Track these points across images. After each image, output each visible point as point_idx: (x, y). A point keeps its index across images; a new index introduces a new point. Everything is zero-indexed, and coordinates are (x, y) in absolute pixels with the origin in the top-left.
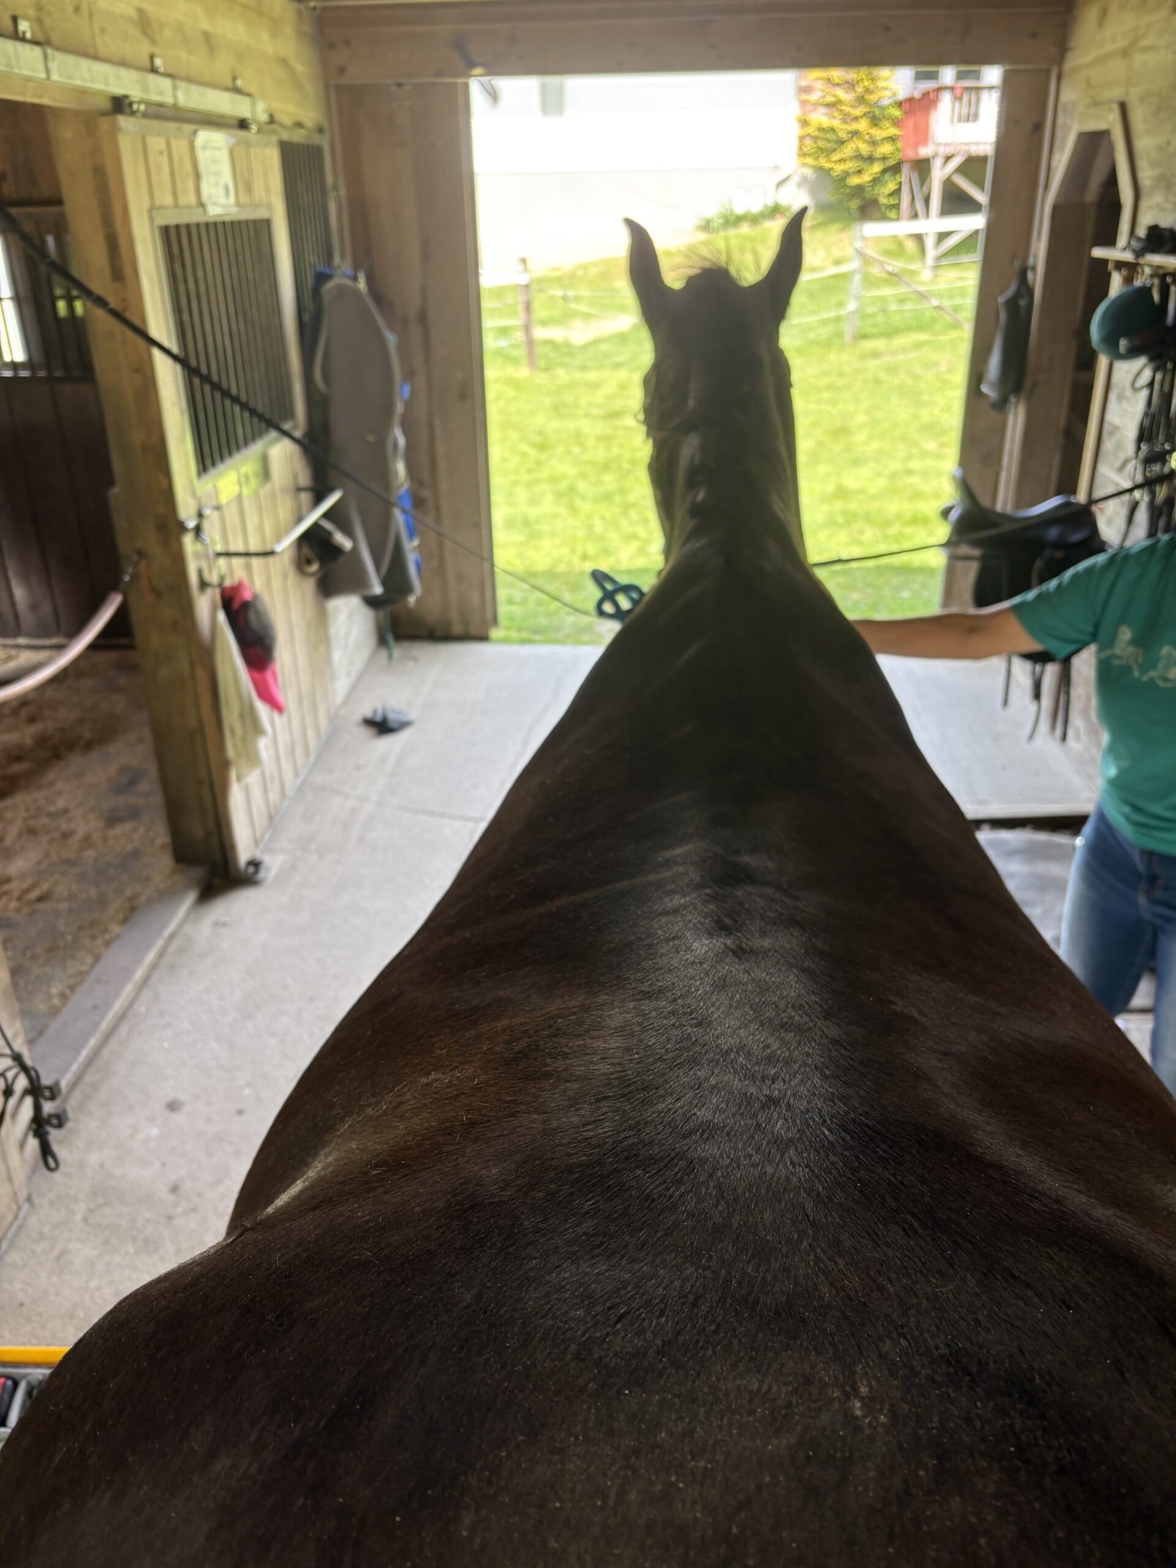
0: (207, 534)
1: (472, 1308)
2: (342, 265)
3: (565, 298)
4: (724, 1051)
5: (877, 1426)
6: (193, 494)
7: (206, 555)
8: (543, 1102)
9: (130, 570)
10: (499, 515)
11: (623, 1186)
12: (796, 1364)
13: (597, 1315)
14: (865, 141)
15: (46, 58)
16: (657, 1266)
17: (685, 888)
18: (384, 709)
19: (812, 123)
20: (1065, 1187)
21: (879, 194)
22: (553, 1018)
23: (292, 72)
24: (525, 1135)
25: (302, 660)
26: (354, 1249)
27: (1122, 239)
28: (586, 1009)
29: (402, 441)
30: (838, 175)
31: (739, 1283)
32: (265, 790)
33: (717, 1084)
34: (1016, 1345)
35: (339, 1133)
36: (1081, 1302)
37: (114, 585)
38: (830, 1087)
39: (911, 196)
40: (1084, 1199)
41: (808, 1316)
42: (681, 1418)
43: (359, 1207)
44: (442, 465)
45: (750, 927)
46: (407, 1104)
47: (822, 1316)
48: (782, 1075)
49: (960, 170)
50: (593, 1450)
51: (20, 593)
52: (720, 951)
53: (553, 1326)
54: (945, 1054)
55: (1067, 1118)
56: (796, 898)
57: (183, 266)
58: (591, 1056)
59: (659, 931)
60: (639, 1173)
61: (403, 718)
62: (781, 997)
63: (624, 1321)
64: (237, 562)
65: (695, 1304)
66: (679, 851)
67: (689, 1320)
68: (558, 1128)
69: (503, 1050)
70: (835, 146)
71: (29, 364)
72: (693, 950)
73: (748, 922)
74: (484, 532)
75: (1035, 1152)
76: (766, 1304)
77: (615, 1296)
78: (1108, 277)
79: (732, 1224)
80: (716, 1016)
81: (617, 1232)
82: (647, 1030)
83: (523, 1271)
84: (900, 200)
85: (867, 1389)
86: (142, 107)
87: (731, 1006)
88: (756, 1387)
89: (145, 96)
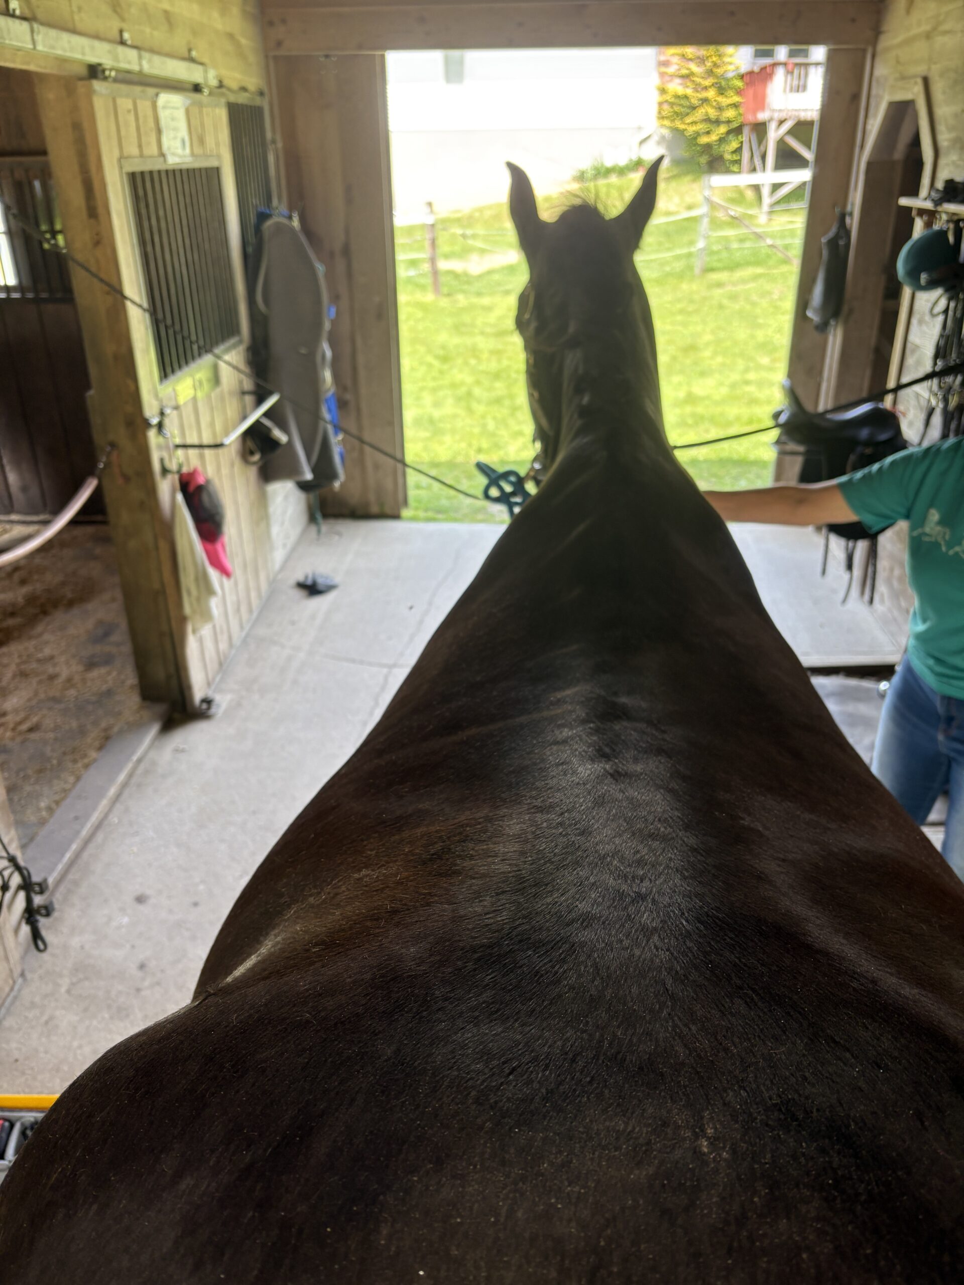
0: (167, 429)
1: (391, 1061)
2: (280, 206)
3: (464, 236)
4: (602, 855)
5: (720, 1161)
6: (156, 396)
7: (167, 447)
8: (453, 894)
9: (104, 459)
10: (409, 415)
11: (517, 964)
12: (655, 1109)
13: (493, 1068)
14: (713, 107)
15: (32, 31)
16: (543, 1029)
17: (573, 723)
18: (314, 574)
19: (669, 91)
20: (879, 970)
21: (724, 151)
22: (462, 826)
23: (238, 45)
24: (437, 921)
25: (246, 534)
26: (296, 1011)
27: (924, 191)
28: (489, 819)
29: (329, 354)
30: (690, 135)
31: (611, 1044)
32: (216, 641)
33: (595, 882)
34: (835, 1097)
35: (286, 917)
36: (889, 1064)
37: (90, 471)
38: (688, 886)
39: (750, 153)
40: (894, 980)
41: (666, 1071)
42: (560, 1152)
43: (301, 978)
44: (362, 373)
45: (626, 755)
46: (342, 895)
47: (677, 1071)
48: (649, 875)
49: (790, 132)
50: (488, 1176)
51: (12, 477)
52: (601, 774)
53: (458, 1076)
54: (784, 860)
55: (882, 915)
56: (664, 732)
57: (147, 206)
58: (494, 858)
59: (551, 758)
60: (530, 953)
61: (330, 583)
62: (650, 813)
63: (515, 1073)
64: (192, 452)
65: (573, 1060)
66: (569, 692)
67: (569, 1073)
68: (465, 916)
69: (422, 852)
70: (688, 111)
71: (20, 288)
72: (578, 773)
73: (624, 751)
74: (397, 429)
75: (855, 941)
76: (632, 1061)
77: (509, 1052)
78: (912, 222)
79: (605, 996)
80: (596, 827)
81: (511, 1000)
82: (539, 837)
83: (434, 1031)
84: (741, 156)
85: (712, 1131)
86: (113, 74)
87: (608, 819)
88: (622, 1127)
89: (116, 65)
